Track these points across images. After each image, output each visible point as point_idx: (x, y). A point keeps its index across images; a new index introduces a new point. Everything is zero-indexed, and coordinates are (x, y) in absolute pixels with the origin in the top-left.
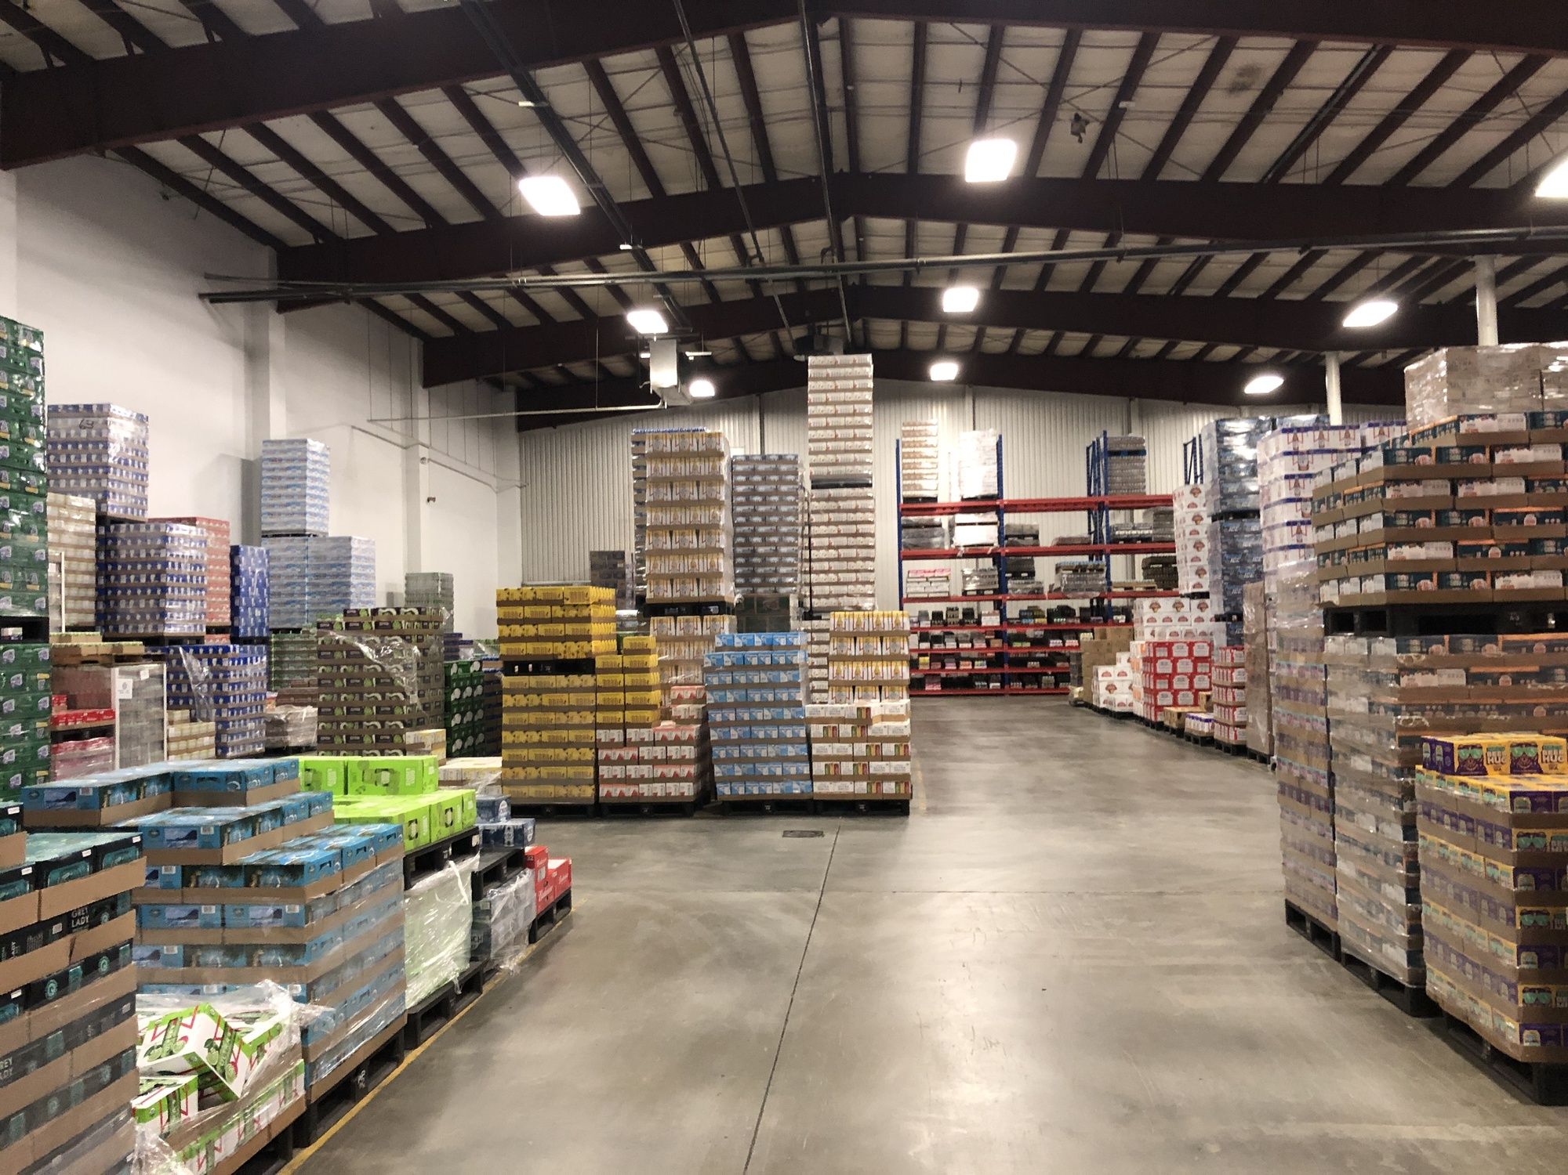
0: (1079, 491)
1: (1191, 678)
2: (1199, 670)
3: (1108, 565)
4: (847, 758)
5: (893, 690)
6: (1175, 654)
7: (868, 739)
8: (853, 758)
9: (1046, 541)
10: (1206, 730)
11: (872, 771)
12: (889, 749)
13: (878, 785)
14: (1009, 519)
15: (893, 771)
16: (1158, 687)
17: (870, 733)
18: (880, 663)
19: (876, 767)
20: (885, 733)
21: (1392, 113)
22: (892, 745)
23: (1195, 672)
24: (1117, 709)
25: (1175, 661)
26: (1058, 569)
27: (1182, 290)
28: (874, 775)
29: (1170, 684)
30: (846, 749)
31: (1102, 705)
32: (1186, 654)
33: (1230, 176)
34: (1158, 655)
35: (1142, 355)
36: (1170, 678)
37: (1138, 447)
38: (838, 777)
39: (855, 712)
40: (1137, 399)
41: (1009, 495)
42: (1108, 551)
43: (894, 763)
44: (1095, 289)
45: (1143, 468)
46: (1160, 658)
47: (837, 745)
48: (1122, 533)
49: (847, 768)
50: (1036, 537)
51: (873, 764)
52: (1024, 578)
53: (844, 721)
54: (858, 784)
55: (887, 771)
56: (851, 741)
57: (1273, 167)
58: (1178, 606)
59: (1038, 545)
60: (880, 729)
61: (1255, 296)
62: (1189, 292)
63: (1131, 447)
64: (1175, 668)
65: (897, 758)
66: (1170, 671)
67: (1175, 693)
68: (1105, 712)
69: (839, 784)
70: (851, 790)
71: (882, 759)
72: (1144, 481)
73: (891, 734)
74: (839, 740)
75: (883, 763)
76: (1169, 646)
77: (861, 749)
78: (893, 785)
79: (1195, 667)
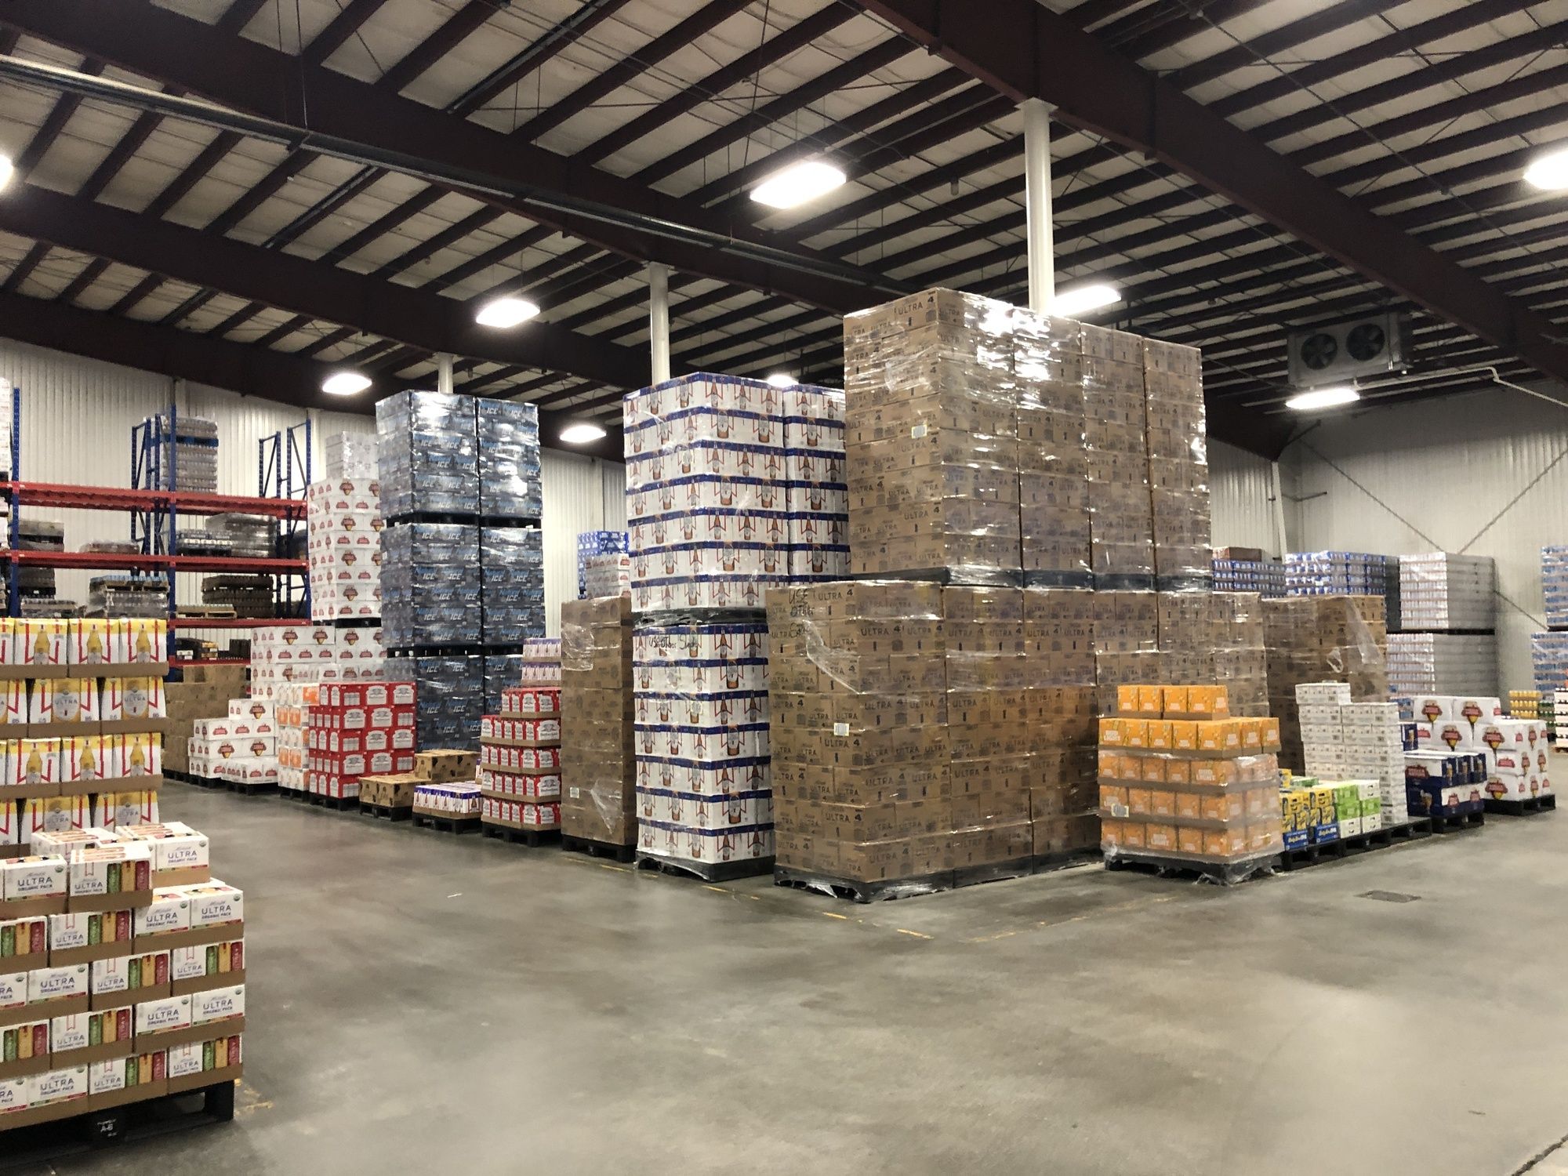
0: (119, 479)
1: (390, 733)
2: (400, 723)
3: (172, 583)
4: (69, 1005)
5: (125, 802)
6: (369, 702)
7: (133, 944)
8: (89, 1001)
9: (73, 545)
10: (464, 810)
11: (142, 1026)
12: (190, 961)
13: (159, 1057)
14: (27, 513)
15: (200, 1017)
16: (345, 749)
17: (141, 927)
18: (94, 740)
19: (152, 1015)
20: (183, 922)
21: (627, 60)
22: (201, 950)
23: (395, 726)
24: (250, 781)
25: (369, 711)
26: (95, 585)
27: (284, 243)
28: (149, 1036)
29: (362, 744)
30: (74, 978)
31: (212, 775)
32: (384, 702)
33: (411, 92)
34: (346, 703)
35: (194, 326)
36: (361, 734)
37: (208, 435)
38: (46, 1060)
39: (102, 876)
40: (184, 381)
41: (28, 476)
42: (173, 564)
43: (204, 996)
44: (170, 217)
45: (214, 462)
46: (350, 707)
47: (43, 974)
48: (192, 541)
49: (69, 1031)
50: (58, 540)
51: (147, 1008)
52: (36, 596)
53: (66, 903)
54: (99, 1069)
55: (184, 1018)
56: (85, 956)
57: (466, 95)
58: (319, 637)
59: (62, 551)
60: (170, 915)
61: (365, 272)
62: (291, 249)
63: (199, 434)
64: (368, 720)
65: (212, 980)
66: (362, 725)
67: (367, 757)
68: (218, 784)
69: (43, 1079)
70: (80, 1087)
71: (173, 988)
72: (215, 478)
73: (198, 920)
74: (50, 959)
75: (175, 1001)
76: (362, 690)
77: (113, 972)
78: (196, 1051)
79: (395, 720)
